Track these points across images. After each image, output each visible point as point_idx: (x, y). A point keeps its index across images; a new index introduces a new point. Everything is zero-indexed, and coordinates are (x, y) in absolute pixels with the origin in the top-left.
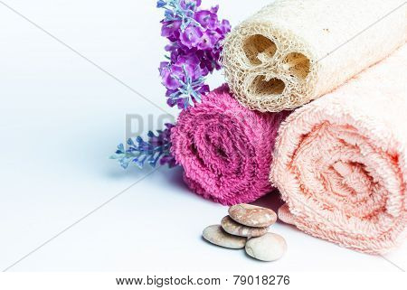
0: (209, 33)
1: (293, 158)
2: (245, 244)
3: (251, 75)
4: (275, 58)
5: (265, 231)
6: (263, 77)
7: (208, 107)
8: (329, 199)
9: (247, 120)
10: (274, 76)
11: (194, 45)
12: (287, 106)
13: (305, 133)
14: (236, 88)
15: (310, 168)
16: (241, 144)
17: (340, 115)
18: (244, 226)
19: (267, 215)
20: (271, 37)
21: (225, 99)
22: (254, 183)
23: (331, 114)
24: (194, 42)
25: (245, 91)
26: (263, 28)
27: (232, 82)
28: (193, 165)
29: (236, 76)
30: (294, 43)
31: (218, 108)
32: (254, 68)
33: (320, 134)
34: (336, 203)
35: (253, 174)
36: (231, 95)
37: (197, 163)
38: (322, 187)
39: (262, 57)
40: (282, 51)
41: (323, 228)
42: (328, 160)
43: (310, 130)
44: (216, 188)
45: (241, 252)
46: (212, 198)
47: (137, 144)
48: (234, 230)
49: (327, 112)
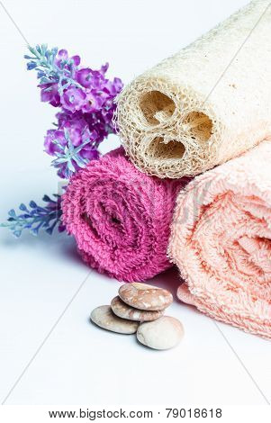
0: (94, 93)
1: (193, 230)
2: (137, 328)
3: (148, 136)
4: (174, 118)
5: (159, 314)
6: (162, 139)
7: (101, 171)
8: (233, 278)
9: (144, 188)
10: (173, 137)
11: (77, 108)
12: (187, 172)
13: (206, 203)
14: (132, 151)
15: (212, 243)
16: (137, 214)
17: (244, 185)
18: (135, 309)
19: (161, 297)
20: (169, 94)
21: (119, 163)
22: (151, 258)
23: (234, 183)
24: (77, 104)
25: (142, 155)
26: (161, 83)
27: (128, 143)
28: (85, 236)
29: (131, 137)
30: (195, 100)
31: (112, 173)
32: (151, 128)
33: (223, 205)
34: (241, 284)
35: (151, 248)
36: (127, 158)
37: (91, 234)
38: (226, 265)
39: (159, 116)
40: (181, 110)
41: (226, 311)
42: (233, 234)
43: (211, 200)
44: (111, 262)
45: (131, 338)
46: (106, 273)
47: (30, 209)
48: (124, 313)
49: (229, 181)
